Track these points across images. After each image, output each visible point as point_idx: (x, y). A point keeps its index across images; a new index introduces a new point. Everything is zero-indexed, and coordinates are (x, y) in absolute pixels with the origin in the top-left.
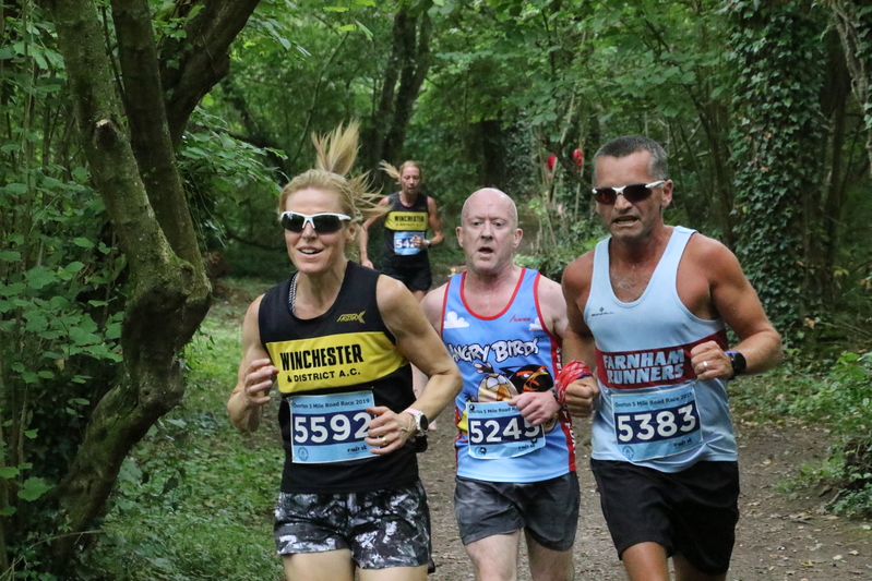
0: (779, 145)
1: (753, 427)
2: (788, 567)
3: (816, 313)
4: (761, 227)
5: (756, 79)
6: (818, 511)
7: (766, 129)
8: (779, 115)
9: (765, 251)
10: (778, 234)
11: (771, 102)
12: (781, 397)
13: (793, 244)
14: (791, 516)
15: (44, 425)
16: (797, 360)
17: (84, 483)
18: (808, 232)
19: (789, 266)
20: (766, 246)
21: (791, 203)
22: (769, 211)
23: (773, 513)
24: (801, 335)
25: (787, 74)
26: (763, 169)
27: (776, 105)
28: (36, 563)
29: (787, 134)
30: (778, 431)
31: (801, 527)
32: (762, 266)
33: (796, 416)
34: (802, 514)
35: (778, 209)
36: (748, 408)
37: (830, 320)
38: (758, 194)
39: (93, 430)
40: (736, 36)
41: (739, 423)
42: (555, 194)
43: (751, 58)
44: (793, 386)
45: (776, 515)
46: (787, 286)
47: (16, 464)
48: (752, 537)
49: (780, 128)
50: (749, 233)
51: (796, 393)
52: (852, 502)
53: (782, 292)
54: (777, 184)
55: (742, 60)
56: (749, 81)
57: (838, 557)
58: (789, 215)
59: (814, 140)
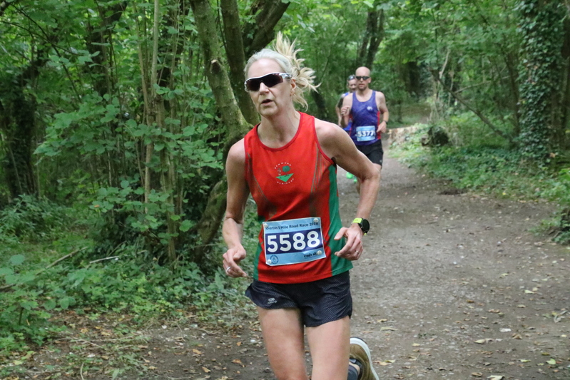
0: (541, 72)
1: (523, 203)
2: (531, 266)
3: (556, 150)
4: (532, 110)
5: (531, 41)
6: (548, 241)
7: (535, 64)
8: (541, 58)
9: (533, 121)
10: (540, 114)
11: (538, 52)
12: (537, 189)
13: (546, 118)
14: (535, 243)
15: (192, 198)
16: (546, 172)
17: (207, 223)
18: (553, 113)
19: (544, 129)
20: (533, 119)
21: (546, 99)
22: (535, 103)
24: (548, 161)
25: (546, 39)
26: (533, 83)
27: (540, 53)
28: (188, 258)
29: (545, 67)
30: (535, 205)
31: (539, 248)
32: (531, 129)
33: (544, 198)
34: (540, 243)
35: (539, 102)
36: (522, 194)
37: (562, 154)
38: (530, 95)
39: (211, 200)
40: (522, 21)
41: (517, 201)
42: (439, 96)
43: (529, 31)
44: (544, 184)
45: (528, 243)
46: (543, 138)
47: (179, 213)
48: (516, 253)
49: (541, 64)
50: (525, 113)
51: (544, 187)
52: (563, 237)
53: (540, 141)
54: (540, 90)
55: (525, 32)
56: (527, 42)
57: (555, 262)
58: (545, 105)
59: (558, 70)
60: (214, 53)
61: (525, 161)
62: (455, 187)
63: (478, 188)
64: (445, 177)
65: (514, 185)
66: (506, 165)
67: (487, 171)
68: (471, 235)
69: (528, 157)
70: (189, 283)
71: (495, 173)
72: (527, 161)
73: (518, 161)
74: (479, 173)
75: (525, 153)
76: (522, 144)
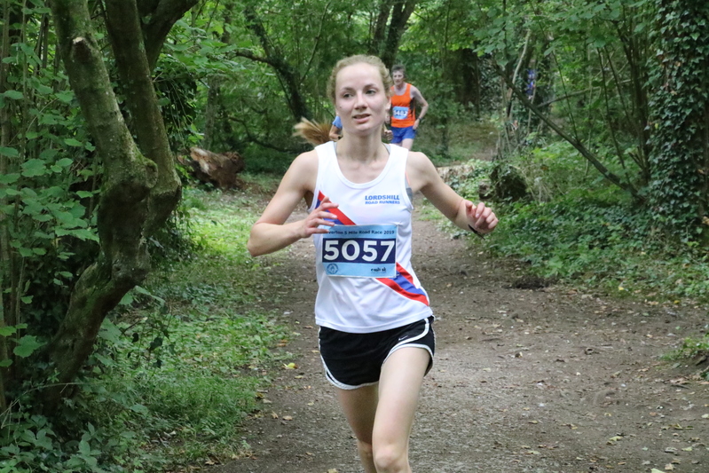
0: (687, 72)
1: (654, 306)
2: (663, 423)
4: (670, 140)
5: (669, 17)
6: (694, 377)
7: (676, 59)
8: (688, 48)
9: (672, 160)
10: (684, 147)
11: (682, 36)
12: (679, 281)
13: (696, 156)
14: (672, 381)
15: (40, 293)
16: (696, 251)
17: (69, 341)
19: (691, 174)
20: (673, 156)
21: (695, 121)
22: (677, 127)
23: (658, 378)
24: (699, 230)
25: (696, 13)
26: (673, 93)
27: (685, 39)
28: (29, 406)
29: (694, 63)
30: (675, 310)
31: (678, 390)
32: (669, 173)
33: (691, 297)
34: (681, 379)
35: (684, 127)
36: (652, 290)
38: (667, 113)
39: (76, 298)
41: (643, 302)
42: (512, 110)
44: (690, 272)
45: (659, 380)
46: (689, 189)
47: (14, 323)
48: (638, 398)
49: (688, 58)
50: (659, 146)
51: (692, 279)
53: (685, 195)
54: (684, 105)
56: (663, 18)
58: (693, 131)
60: (78, 25)
61: (658, 230)
62: (535, 275)
63: (575, 276)
64: (518, 256)
65: (637, 273)
66: (624, 237)
67: (591, 247)
68: (559, 364)
69: (664, 223)
70: (30, 456)
71: (606, 251)
72: (662, 231)
73: (645, 230)
74: (577, 252)
75: (658, 216)
76: (652, 200)
